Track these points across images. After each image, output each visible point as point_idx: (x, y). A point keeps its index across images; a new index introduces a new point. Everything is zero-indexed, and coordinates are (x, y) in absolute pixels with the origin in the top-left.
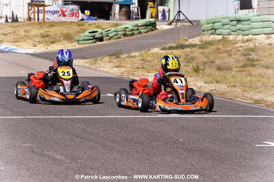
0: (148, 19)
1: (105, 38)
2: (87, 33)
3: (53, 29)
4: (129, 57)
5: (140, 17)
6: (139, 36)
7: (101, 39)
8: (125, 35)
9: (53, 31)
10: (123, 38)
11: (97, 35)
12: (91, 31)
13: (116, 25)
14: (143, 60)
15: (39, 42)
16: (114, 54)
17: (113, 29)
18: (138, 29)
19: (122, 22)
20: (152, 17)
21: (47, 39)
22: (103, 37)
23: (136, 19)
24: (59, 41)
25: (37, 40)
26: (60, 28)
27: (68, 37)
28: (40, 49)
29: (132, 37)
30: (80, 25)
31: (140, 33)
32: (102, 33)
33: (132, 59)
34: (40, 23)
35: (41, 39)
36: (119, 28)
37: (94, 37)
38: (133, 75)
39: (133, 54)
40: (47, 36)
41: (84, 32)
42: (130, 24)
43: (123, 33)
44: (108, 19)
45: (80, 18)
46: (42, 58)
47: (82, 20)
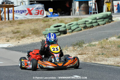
0: (105, 13)
1: (68, 31)
2: (52, 28)
3: (22, 26)
4: (90, 46)
5: (97, 11)
6: (98, 27)
7: (65, 32)
8: (85, 27)
9: (22, 27)
10: (83, 30)
11: (61, 29)
12: (56, 25)
13: (77, 19)
14: (102, 47)
15: (12, 38)
16: (77, 44)
17: (75, 23)
18: (96, 22)
19: (82, 16)
20: (108, 11)
21: (18, 35)
22: (66, 30)
23: (94, 13)
24: (29, 36)
25: (9, 36)
26: (28, 25)
27: (36, 32)
28: (13, 43)
29: (91, 29)
30: (46, 21)
31: (99, 25)
32: (65, 27)
33: (93, 47)
34: (10, 22)
35: (13, 35)
36: (80, 22)
37: (58, 30)
38: (95, 60)
39: (93, 43)
40: (18, 32)
41: (49, 27)
42: (89, 18)
43: (83, 25)
44: (69, 15)
45: (45, 15)
46: (15, 50)
47: (47, 16)
